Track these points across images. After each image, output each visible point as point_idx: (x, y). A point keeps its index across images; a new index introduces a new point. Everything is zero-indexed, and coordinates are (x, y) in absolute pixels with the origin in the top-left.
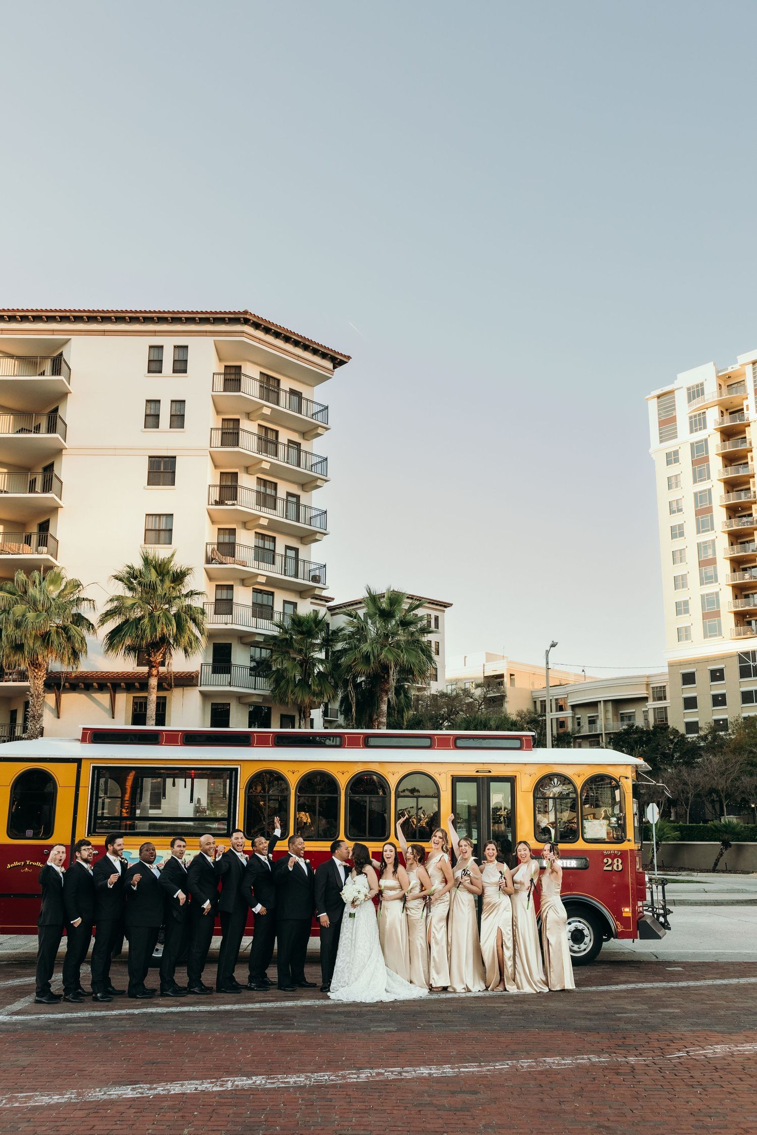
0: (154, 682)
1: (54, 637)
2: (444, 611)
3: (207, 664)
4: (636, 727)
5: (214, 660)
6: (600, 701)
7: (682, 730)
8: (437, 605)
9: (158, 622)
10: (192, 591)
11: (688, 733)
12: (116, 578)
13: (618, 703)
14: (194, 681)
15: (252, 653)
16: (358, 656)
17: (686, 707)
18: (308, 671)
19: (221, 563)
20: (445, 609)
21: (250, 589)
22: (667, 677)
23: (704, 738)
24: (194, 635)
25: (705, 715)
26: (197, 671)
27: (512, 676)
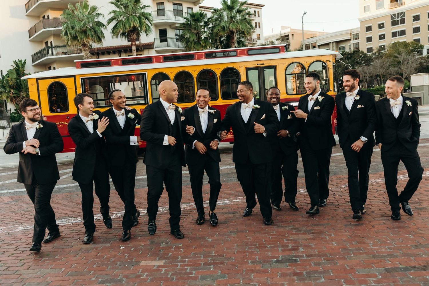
0: (134, 48)
1: (89, 32)
2: (261, 9)
3: (157, 39)
4: (346, 52)
5: (160, 37)
6: (330, 43)
7: (365, 51)
8: (258, 6)
9: (131, 21)
10: (144, 6)
11: (368, 52)
12: (111, 3)
13: (338, 42)
14: (152, 46)
15: (176, 32)
16: (220, 28)
17: (367, 42)
18: (199, 37)
20: (262, 8)
21: (172, 4)
22: (359, 29)
23: (375, 54)
24: (148, 25)
25: (375, 44)
26: (153, 42)
27: (293, 35)
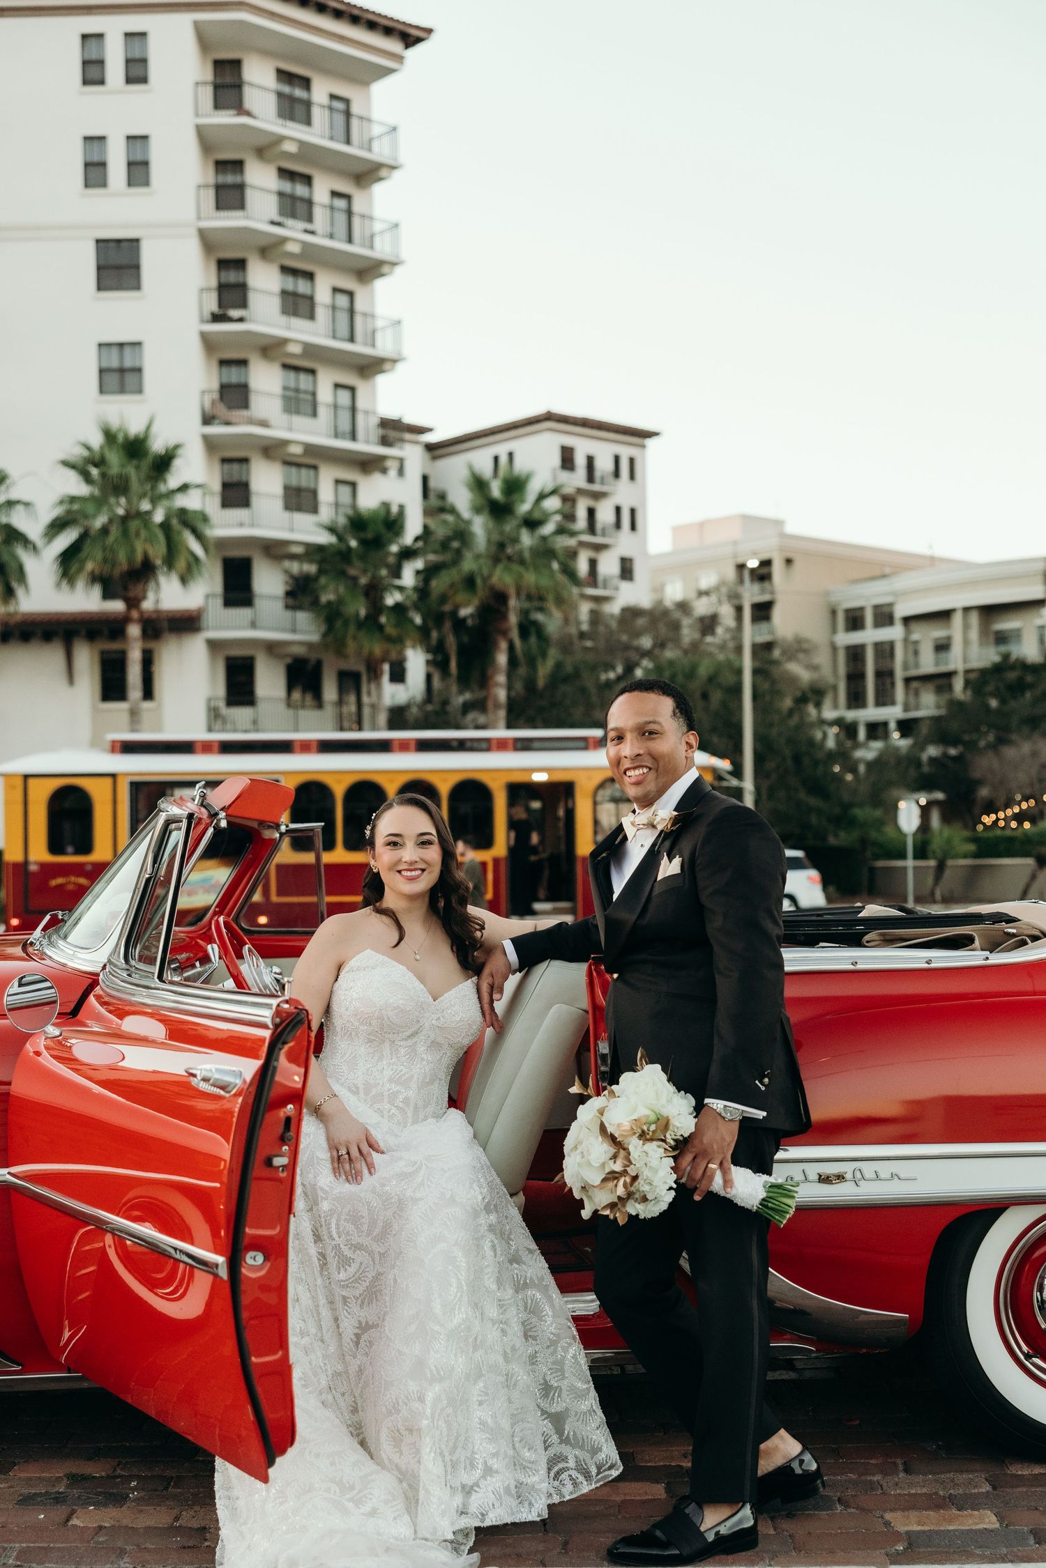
0: (134, 627)
2: (643, 446)
3: (214, 595)
4: (1020, 658)
5: (227, 587)
6: (956, 609)
8: (631, 435)
9: (135, 536)
10: (185, 484)
12: (65, 464)
13: (990, 612)
14: (197, 625)
15: (287, 570)
16: (457, 579)
18: (376, 600)
19: (228, 423)
20: (648, 443)
21: (279, 463)
24: (194, 555)
26: (201, 608)
27: (789, 561)
